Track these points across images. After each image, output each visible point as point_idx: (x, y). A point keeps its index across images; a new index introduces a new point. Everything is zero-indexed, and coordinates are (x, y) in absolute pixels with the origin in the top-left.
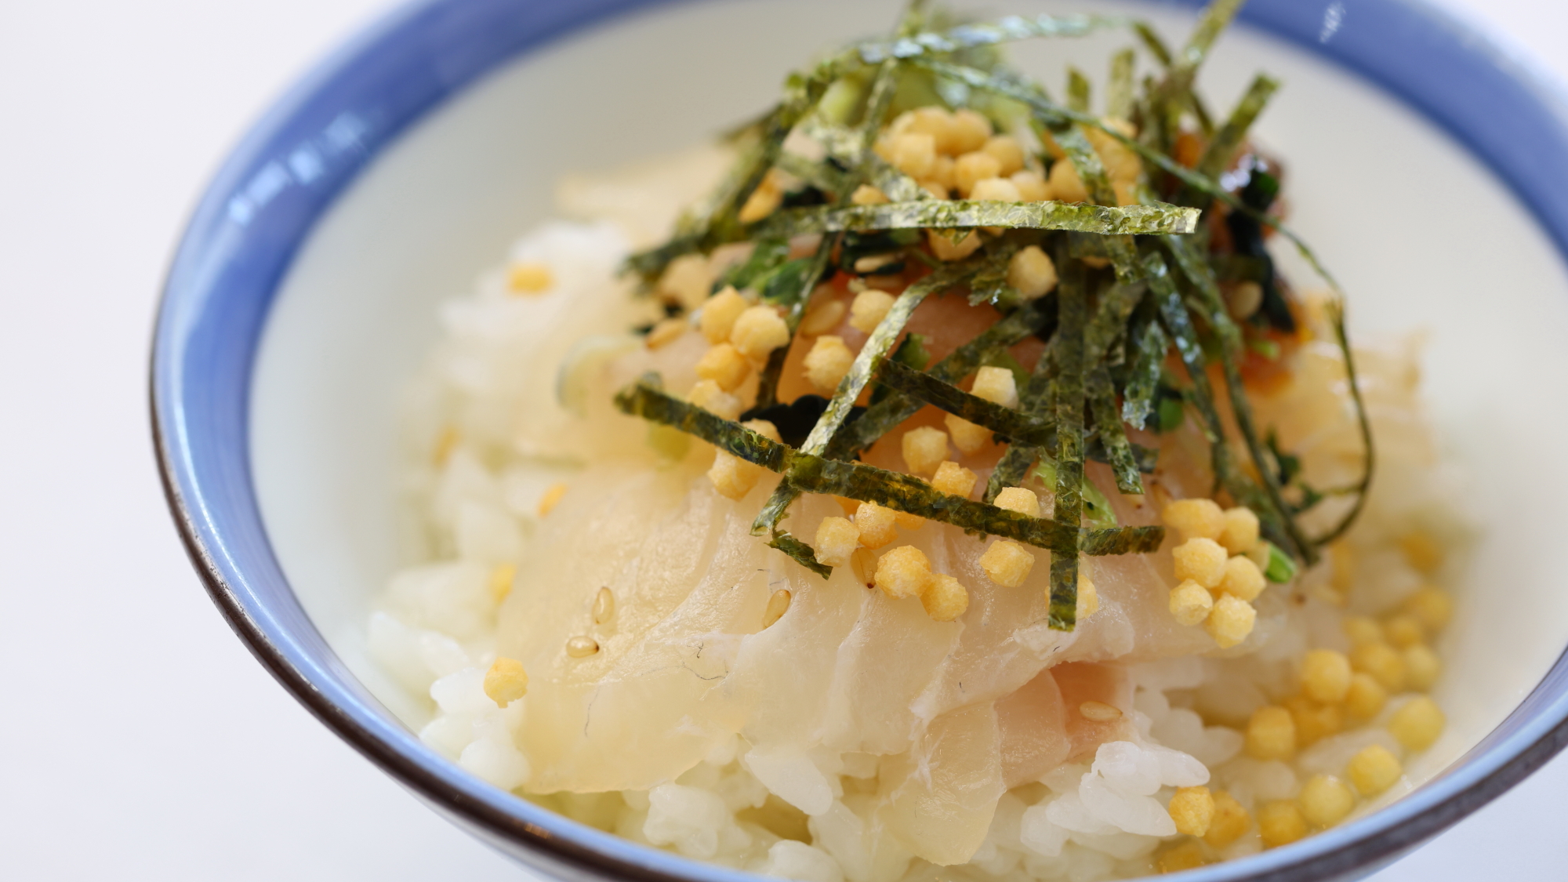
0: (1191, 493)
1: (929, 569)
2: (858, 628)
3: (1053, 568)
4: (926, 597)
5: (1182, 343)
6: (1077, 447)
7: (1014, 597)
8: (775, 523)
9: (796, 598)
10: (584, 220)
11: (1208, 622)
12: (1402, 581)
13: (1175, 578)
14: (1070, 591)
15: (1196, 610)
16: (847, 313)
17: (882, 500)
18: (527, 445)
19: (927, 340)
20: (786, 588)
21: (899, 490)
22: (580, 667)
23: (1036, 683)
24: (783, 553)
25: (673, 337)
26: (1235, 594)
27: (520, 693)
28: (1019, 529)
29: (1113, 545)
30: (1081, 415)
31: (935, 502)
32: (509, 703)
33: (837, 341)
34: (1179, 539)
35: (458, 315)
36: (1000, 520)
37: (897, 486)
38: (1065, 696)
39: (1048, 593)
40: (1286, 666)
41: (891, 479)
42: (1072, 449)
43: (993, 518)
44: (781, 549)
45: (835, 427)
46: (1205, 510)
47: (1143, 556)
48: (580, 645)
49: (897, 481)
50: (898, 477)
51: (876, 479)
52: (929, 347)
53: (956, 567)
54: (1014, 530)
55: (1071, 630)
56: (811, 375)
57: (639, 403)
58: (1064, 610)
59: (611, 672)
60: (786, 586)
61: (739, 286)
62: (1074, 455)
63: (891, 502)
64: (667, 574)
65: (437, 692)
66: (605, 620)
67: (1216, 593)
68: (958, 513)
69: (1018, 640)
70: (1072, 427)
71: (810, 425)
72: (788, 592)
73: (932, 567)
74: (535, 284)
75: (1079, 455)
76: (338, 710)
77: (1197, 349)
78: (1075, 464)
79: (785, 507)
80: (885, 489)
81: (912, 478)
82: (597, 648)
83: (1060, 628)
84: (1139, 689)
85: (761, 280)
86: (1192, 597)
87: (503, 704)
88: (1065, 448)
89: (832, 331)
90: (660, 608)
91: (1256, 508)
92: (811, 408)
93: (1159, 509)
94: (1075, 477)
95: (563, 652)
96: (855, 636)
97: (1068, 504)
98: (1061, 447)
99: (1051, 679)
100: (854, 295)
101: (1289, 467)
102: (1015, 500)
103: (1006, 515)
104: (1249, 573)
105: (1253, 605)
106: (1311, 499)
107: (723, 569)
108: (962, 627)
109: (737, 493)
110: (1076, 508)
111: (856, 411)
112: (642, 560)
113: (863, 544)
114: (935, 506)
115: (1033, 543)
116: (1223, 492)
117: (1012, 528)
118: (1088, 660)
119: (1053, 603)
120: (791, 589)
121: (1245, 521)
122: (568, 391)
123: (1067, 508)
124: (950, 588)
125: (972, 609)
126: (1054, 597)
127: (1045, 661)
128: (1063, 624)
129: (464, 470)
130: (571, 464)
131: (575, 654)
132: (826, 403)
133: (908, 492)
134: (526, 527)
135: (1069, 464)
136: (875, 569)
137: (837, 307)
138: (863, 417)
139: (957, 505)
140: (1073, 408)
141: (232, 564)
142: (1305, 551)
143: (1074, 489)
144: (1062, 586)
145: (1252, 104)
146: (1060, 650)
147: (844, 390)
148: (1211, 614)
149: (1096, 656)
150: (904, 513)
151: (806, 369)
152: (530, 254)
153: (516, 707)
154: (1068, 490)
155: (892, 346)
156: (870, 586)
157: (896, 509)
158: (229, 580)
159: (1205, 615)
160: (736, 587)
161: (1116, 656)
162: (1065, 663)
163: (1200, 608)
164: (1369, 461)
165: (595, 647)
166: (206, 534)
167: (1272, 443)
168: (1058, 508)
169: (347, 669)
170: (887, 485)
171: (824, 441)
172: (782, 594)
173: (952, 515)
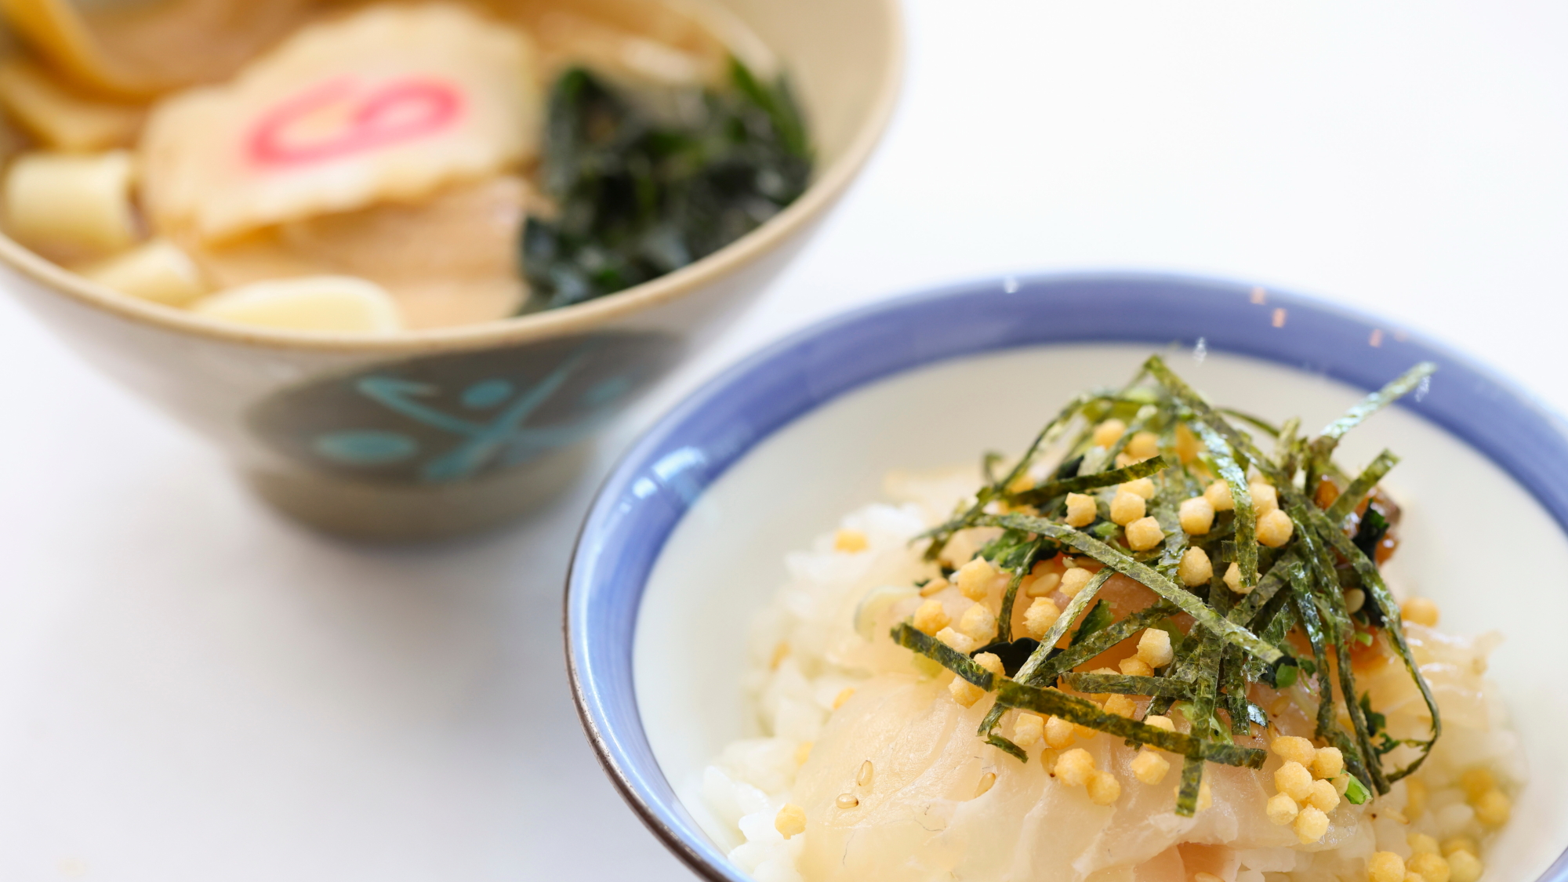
0: (1295, 733)
1: (1093, 767)
2: (1040, 805)
3: (1184, 772)
4: (1090, 784)
5: (1310, 629)
6: (1211, 688)
7: (1153, 792)
8: (991, 728)
9: (999, 779)
10: (896, 503)
11: (1294, 823)
12: (1459, 814)
13: (1273, 790)
14: (1194, 788)
15: (1285, 814)
16: (1060, 584)
17: (1061, 715)
18: (832, 658)
19: (1114, 606)
20: (993, 772)
21: (1073, 708)
22: (844, 815)
23: (1165, 855)
24: (994, 747)
25: (939, 590)
26: (1316, 807)
27: (800, 829)
28: (1160, 740)
29: (1229, 758)
30: (1218, 667)
31: (1098, 717)
32: (792, 836)
33: (1051, 601)
34: (1280, 762)
35: (796, 562)
36: (1147, 732)
37: (1073, 705)
38: (1187, 868)
39: (1177, 790)
40: (1360, 862)
41: (1067, 699)
42: (1207, 689)
43: (1140, 731)
44: (993, 744)
45: (1039, 662)
46: (1303, 745)
47: (1253, 771)
48: (845, 800)
49: (1072, 702)
50: (1073, 699)
51: (1057, 700)
52: (1114, 611)
53: (1116, 768)
54: (1155, 739)
55: (1191, 817)
56: (1028, 623)
57: (903, 635)
58: (1188, 802)
59: (865, 820)
60: (994, 770)
61: (988, 558)
62: (1209, 693)
63: (1068, 717)
64: (911, 755)
65: (744, 825)
66: (865, 783)
67: (1303, 804)
68: (1114, 726)
69: (1152, 822)
70: (1209, 674)
71: (1023, 661)
72: (994, 774)
73: (1096, 765)
74: (854, 546)
75: (1212, 693)
76: (666, 827)
77: (1321, 635)
78: (1209, 699)
79: (1000, 716)
80: (1064, 707)
81: (1082, 700)
82: (857, 803)
83: (1183, 815)
84: (1243, 868)
85: (1002, 555)
86: (1283, 804)
87: (787, 837)
88: (1202, 687)
89: (1048, 595)
90: (904, 778)
91: (1344, 749)
92: (1027, 646)
93: (1269, 740)
94: (1207, 708)
95: (834, 804)
96: (1038, 810)
97: (1200, 727)
98: (1200, 687)
99: (1178, 855)
100: (1066, 569)
101: (1375, 722)
102: (1160, 723)
103: (1150, 730)
104: (1330, 794)
105: (1328, 816)
106: (1390, 745)
107: (950, 754)
108: (1115, 810)
109: (968, 703)
110: (1206, 730)
111: (1055, 651)
112: (896, 744)
113: (1049, 745)
114: (1098, 720)
115: (1167, 749)
116: (1322, 735)
117: (1153, 738)
118: (1204, 842)
119: (1180, 797)
120: (996, 773)
121: (1333, 756)
122: (861, 622)
123: (1199, 729)
124: (1107, 781)
125: (1123, 797)
126: (1183, 793)
127: (1170, 840)
128: (1185, 812)
129: (790, 672)
130: (861, 675)
131: (842, 806)
132: (1037, 644)
133: (1080, 710)
134: (827, 717)
135: (1205, 699)
136: (1055, 763)
137: (1054, 577)
138: (1060, 655)
139: (1114, 720)
140: (1212, 661)
141: (605, 720)
142: (1380, 784)
143: (1205, 717)
144: (1189, 785)
145: (1379, 468)
146: (1182, 832)
147: (1049, 637)
148: (1296, 818)
149: (1210, 841)
150: (1076, 725)
151: (1026, 619)
152: (852, 525)
153: (797, 840)
154: (1202, 717)
155: (1085, 608)
156: (1052, 775)
157: (1071, 721)
158: (602, 732)
159: (1292, 819)
160: (957, 768)
161: (1226, 842)
162: (1187, 843)
163: (1287, 813)
164: (1435, 725)
165: (855, 801)
166: (590, 699)
167: (1365, 705)
168: (1193, 729)
169: (683, 806)
170: (1064, 704)
171: (1030, 671)
172: (989, 776)
173: (1110, 728)
